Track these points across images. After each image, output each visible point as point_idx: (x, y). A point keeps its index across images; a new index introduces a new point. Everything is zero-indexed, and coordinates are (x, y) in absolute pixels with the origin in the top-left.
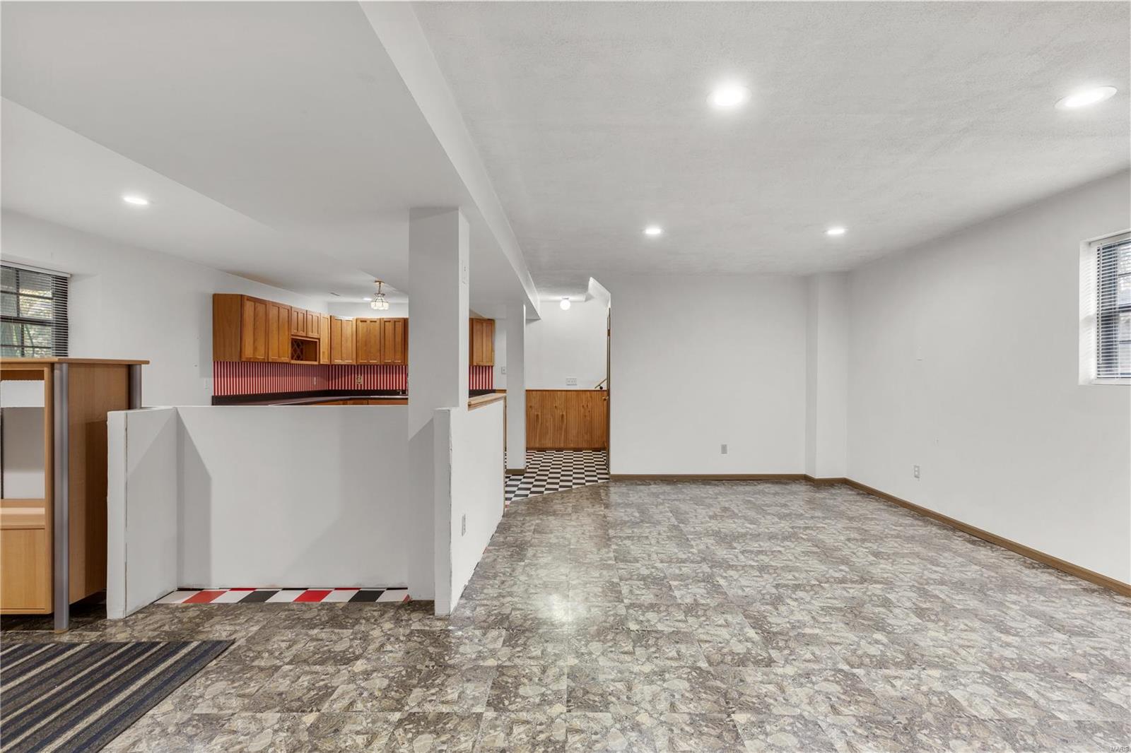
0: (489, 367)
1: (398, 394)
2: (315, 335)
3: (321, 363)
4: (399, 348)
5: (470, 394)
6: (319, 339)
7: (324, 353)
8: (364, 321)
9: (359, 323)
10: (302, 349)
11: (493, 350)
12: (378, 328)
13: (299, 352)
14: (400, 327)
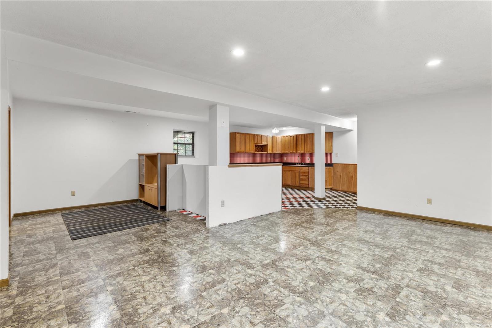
0: (330, 153)
1: (296, 164)
2: (266, 143)
3: (268, 153)
4: (295, 147)
5: (325, 165)
6: (267, 144)
7: (269, 149)
8: (284, 137)
9: (283, 138)
10: (263, 148)
11: (332, 146)
12: (288, 139)
13: (261, 149)
14: (295, 138)
